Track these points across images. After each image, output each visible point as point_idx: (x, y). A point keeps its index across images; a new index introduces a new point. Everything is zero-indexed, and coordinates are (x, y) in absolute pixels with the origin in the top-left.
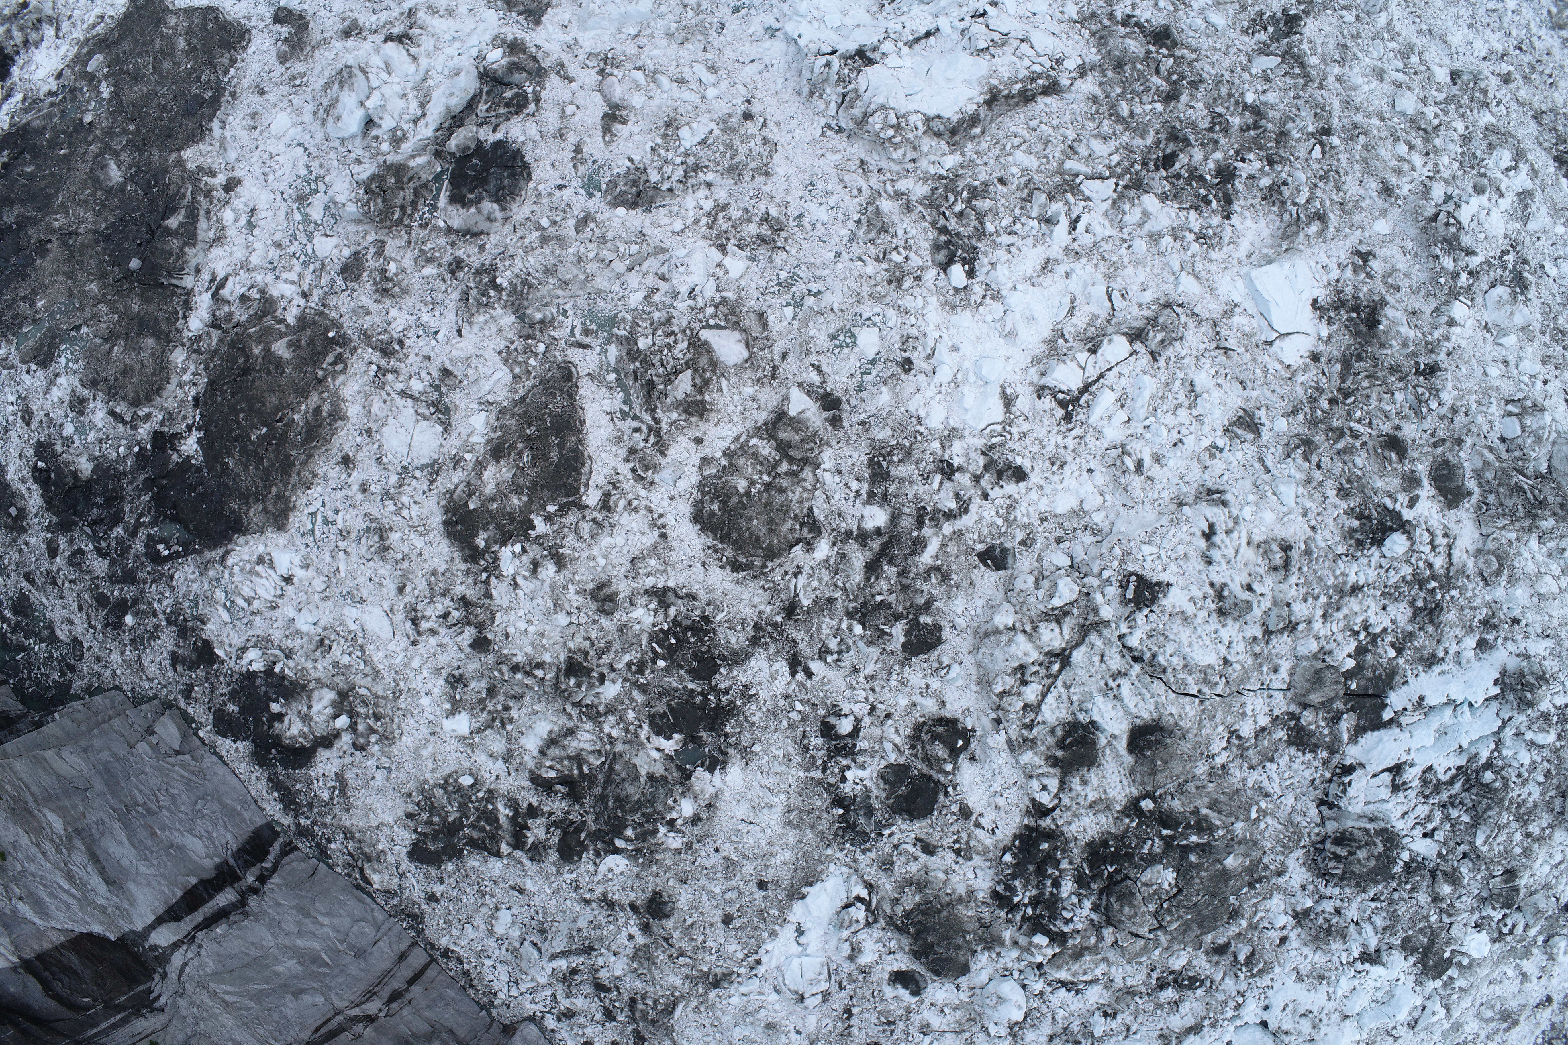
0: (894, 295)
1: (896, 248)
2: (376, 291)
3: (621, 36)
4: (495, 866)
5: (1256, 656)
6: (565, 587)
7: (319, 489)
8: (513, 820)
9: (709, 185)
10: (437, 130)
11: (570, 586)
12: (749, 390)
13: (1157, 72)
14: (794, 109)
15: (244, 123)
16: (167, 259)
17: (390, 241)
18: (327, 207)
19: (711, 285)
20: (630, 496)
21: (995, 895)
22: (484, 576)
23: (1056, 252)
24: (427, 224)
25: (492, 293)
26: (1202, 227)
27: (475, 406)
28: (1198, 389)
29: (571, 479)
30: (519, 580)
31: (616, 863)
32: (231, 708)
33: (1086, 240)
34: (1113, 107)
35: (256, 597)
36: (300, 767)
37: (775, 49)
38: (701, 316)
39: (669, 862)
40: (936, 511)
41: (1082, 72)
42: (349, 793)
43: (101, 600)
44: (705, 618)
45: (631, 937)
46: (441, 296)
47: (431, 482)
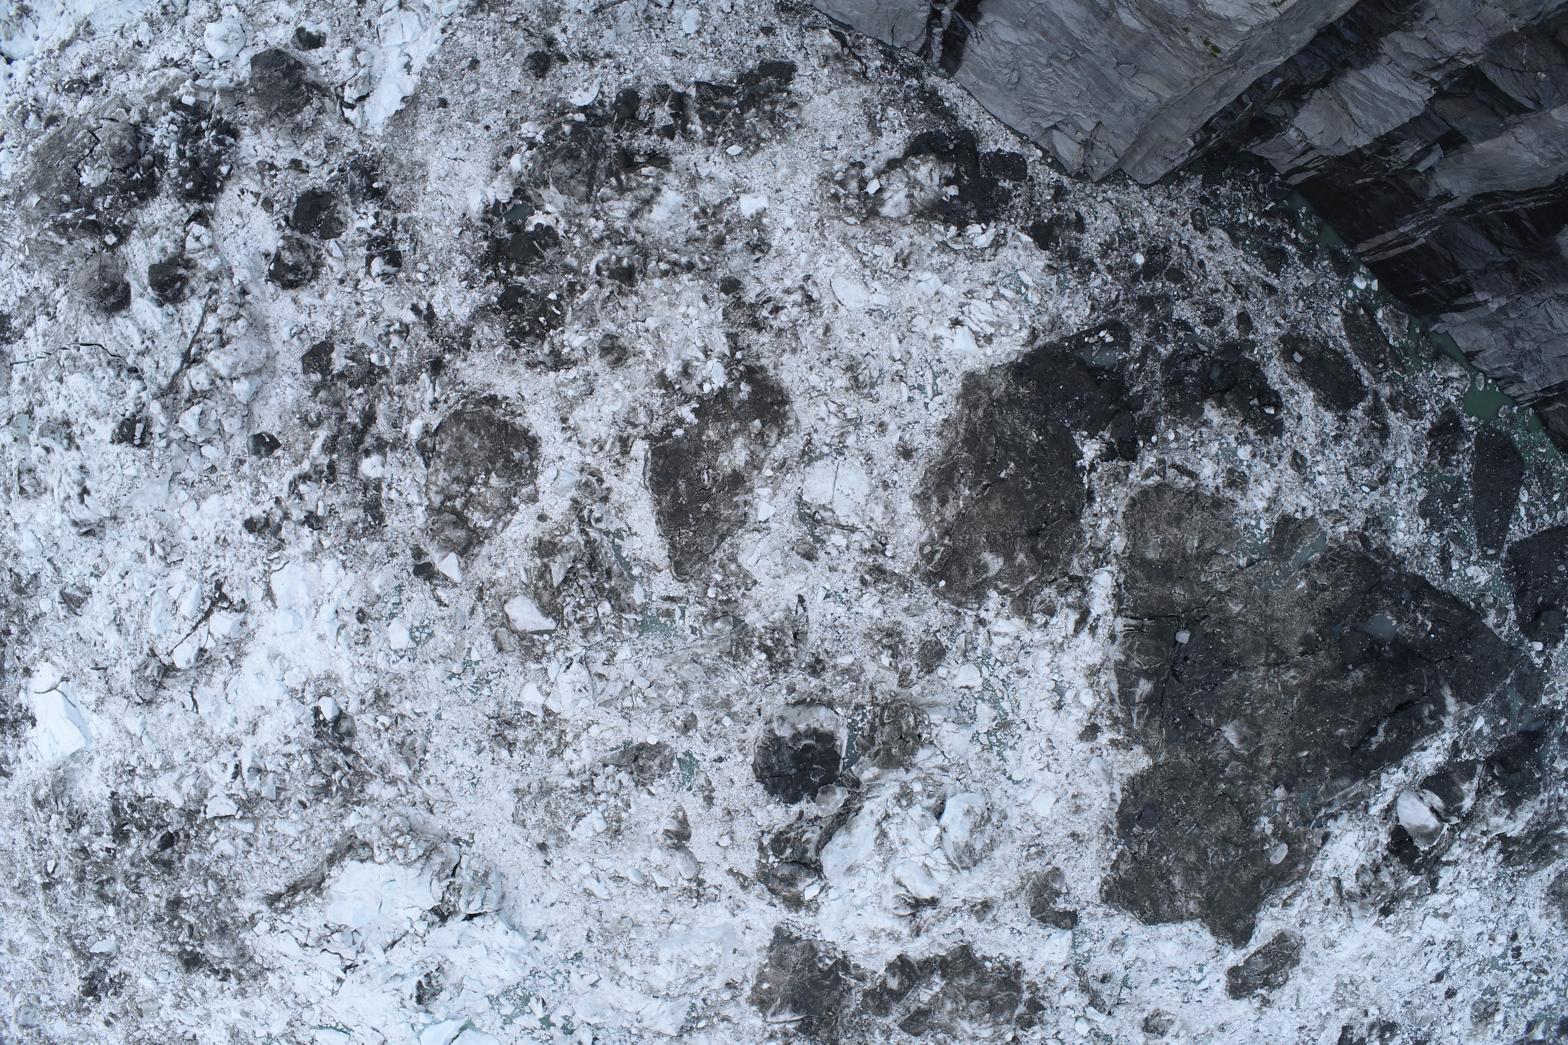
0: (382, 683)
1: (387, 730)
2: (899, 634)
3: (687, 922)
4: (703, 73)
5: (39, 390)
6: (655, 355)
7: (933, 421)
8: (686, 120)
9: (571, 774)
10: (860, 809)
11: (650, 357)
12: (501, 574)
13: (191, 927)
14: (504, 859)
15: (1088, 802)
16: (1142, 644)
17: (895, 688)
18: (973, 717)
19: (552, 675)
20: (601, 454)
21: (235, 134)
22: (739, 355)
23: (248, 741)
24: (856, 709)
25: (769, 643)
26: (132, 781)
27: (774, 525)
28: (114, 627)
29: (661, 463)
30: (701, 356)
31: (581, 98)
32: (1007, 184)
33: (225, 756)
34: (222, 889)
35: (991, 301)
36: (922, 136)
37: (533, 918)
38: (558, 642)
39: (532, 108)
40: (318, 481)
41: (252, 921)
42: (865, 118)
43: (1176, 275)
44: (516, 347)
45: (564, 30)
46: (829, 635)
47: (809, 442)
